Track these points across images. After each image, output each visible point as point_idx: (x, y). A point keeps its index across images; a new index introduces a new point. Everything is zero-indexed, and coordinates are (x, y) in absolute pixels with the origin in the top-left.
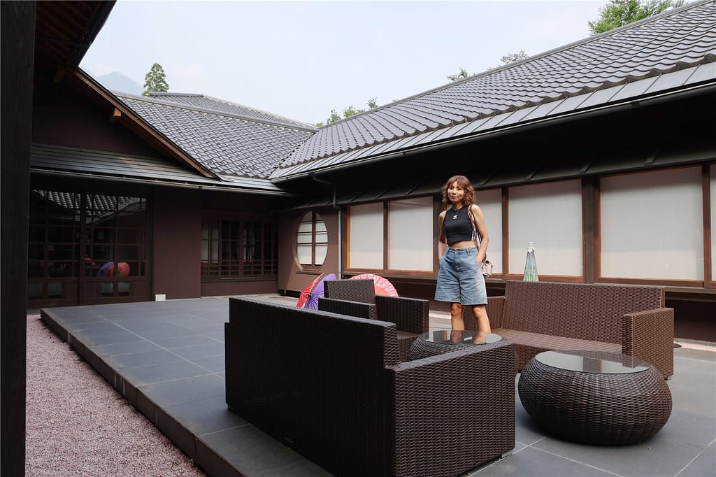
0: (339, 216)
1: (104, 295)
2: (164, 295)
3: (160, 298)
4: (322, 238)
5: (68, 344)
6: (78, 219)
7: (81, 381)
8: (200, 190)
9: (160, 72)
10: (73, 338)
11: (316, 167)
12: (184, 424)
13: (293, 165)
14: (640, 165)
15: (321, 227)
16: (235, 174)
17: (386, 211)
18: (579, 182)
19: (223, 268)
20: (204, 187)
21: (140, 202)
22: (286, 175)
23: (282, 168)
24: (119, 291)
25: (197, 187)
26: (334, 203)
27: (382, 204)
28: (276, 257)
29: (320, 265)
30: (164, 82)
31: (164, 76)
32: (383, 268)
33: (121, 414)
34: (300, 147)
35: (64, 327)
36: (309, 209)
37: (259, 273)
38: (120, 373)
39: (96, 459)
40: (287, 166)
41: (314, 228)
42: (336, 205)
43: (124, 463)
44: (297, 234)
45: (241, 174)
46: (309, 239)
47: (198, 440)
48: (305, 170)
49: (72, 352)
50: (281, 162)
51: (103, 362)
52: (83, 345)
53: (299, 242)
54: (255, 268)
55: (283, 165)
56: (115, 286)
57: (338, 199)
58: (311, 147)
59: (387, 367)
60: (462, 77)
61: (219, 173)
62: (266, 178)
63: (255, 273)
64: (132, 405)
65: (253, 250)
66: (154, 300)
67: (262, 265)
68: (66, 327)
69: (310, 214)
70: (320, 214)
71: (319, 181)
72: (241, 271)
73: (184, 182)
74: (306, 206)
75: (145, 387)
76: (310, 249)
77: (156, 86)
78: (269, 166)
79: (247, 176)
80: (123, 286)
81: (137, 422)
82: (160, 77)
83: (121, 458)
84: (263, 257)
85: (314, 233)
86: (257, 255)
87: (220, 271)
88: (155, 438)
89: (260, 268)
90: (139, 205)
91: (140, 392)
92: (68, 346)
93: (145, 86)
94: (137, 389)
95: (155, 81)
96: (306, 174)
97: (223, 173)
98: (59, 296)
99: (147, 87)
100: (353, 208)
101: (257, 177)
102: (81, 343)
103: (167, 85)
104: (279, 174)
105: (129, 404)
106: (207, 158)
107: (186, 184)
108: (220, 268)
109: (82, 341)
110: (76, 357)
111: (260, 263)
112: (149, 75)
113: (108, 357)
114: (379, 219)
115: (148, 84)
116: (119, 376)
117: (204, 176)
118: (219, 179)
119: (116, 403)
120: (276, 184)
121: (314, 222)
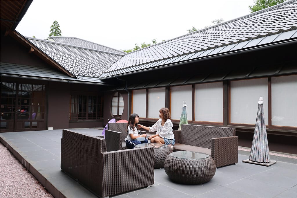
0: (128, 94)
1: (26, 127)
2: (52, 128)
3: (50, 129)
4: (121, 104)
5: (7, 147)
6: (15, 93)
7: (9, 162)
8: (68, 83)
9: (57, 25)
10: (9, 145)
11: (118, 74)
12: (43, 175)
13: (110, 72)
14: (244, 77)
15: (121, 99)
16: (84, 76)
17: (147, 93)
18: (222, 83)
19: (79, 116)
20: (70, 82)
21: (43, 87)
22: (106, 76)
23: (105, 73)
24: (32, 126)
25: (67, 81)
26: (126, 89)
27: (146, 90)
28: (103, 112)
29: (121, 116)
30: (59, 30)
31: (59, 26)
32: (145, 117)
33: (23, 173)
34: (115, 64)
35: (5, 141)
36: (116, 91)
37: (95, 118)
38: (24, 158)
39: (10, 188)
40: (107, 72)
41: (119, 99)
42: (127, 90)
43: (20, 189)
44: (111, 102)
45: (87, 76)
46: (116, 104)
47: (47, 180)
48: (114, 74)
49: (8, 151)
50: (106, 70)
51: (19, 154)
52: (12, 148)
53: (112, 105)
54: (93, 116)
55: (106, 72)
56: (31, 124)
57: (127, 87)
58: (119, 64)
59: (101, 153)
60: (193, 30)
61: (77, 75)
62: (98, 77)
63: (93, 118)
64: (28, 170)
65: (93, 108)
66: (48, 130)
67: (97, 115)
68: (6, 141)
69: (117, 94)
70: (121, 93)
71: (119, 79)
72: (87, 117)
73: (61, 79)
74: (115, 90)
75: (33, 163)
76: (117, 108)
77: (56, 31)
78: (100, 72)
79: (89, 76)
80: (34, 123)
81: (28, 176)
82: (57, 27)
83: (20, 187)
84: (97, 112)
85: (118, 101)
86: (95, 111)
87: (78, 117)
88: (34, 181)
89: (95, 116)
90: (42, 88)
91: (31, 165)
92: (6, 149)
93: (50, 31)
94: (30, 164)
95: (55, 29)
96: (114, 76)
97: (79, 75)
98: (5, 128)
99: (51, 32)
100: (135, 91)
101: (94, 77)
102: (11, 147)
103: (60, 31)
104: (104, 76)
105: (26, 170)
106: (72, 68)
107: (62, 80)
108: (78, 116)
109: (12, 146)
110: (9, 153)
111: (96, 114)
112: (52, 26)
113: (21, 152)
114: (144, 96)
115: (52, 30)
116: (24, 159)
117: (70, 77)
118: (77, 78)
119: (22, 169)
120: (102, 80)
121: (119, 97)
